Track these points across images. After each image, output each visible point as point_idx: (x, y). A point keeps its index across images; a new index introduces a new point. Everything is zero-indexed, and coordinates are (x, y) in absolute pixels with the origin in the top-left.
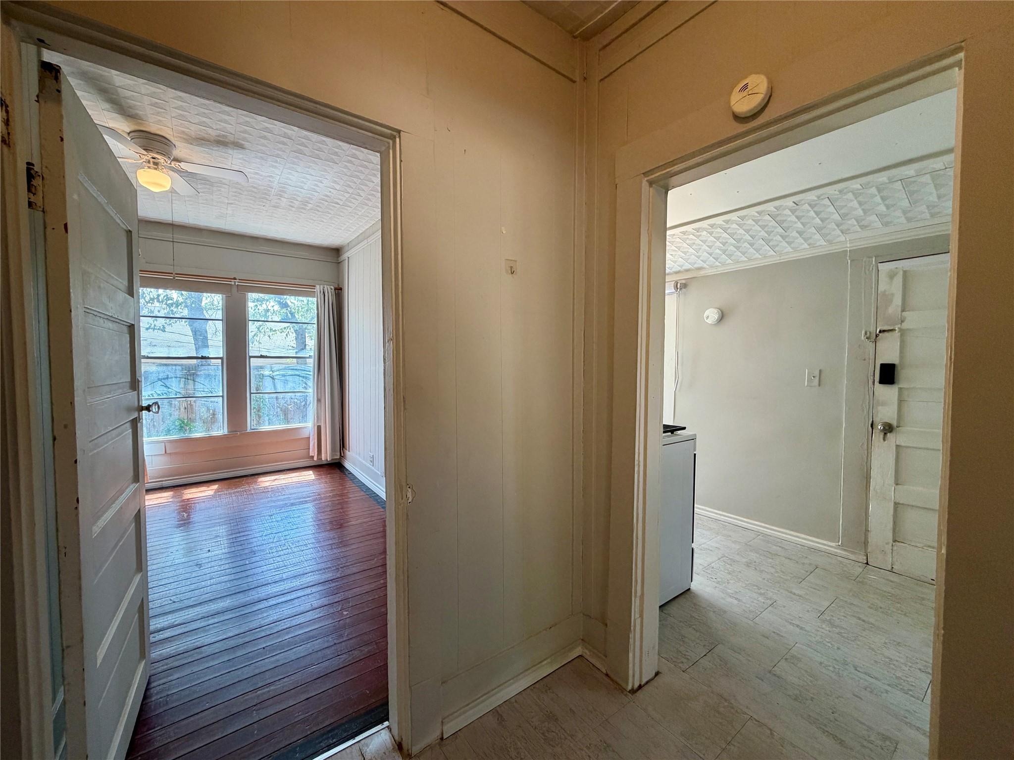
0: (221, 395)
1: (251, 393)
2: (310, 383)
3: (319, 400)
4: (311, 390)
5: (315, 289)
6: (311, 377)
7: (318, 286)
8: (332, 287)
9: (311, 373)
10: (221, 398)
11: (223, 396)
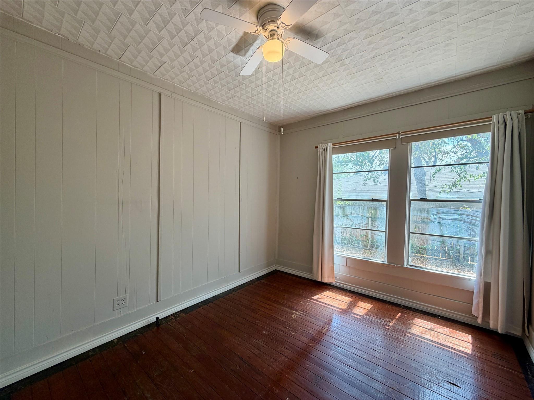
0: (385, 230)
1: (409, 233)
2: (478, 230)
3: (488, 252)
4: (478, 238)
5: (490, 121)
6: (479, 223)
7: (495, 116)
8: (520, 111)
9: (480, 219)
10: (384, 233)
11: (386, 232)
